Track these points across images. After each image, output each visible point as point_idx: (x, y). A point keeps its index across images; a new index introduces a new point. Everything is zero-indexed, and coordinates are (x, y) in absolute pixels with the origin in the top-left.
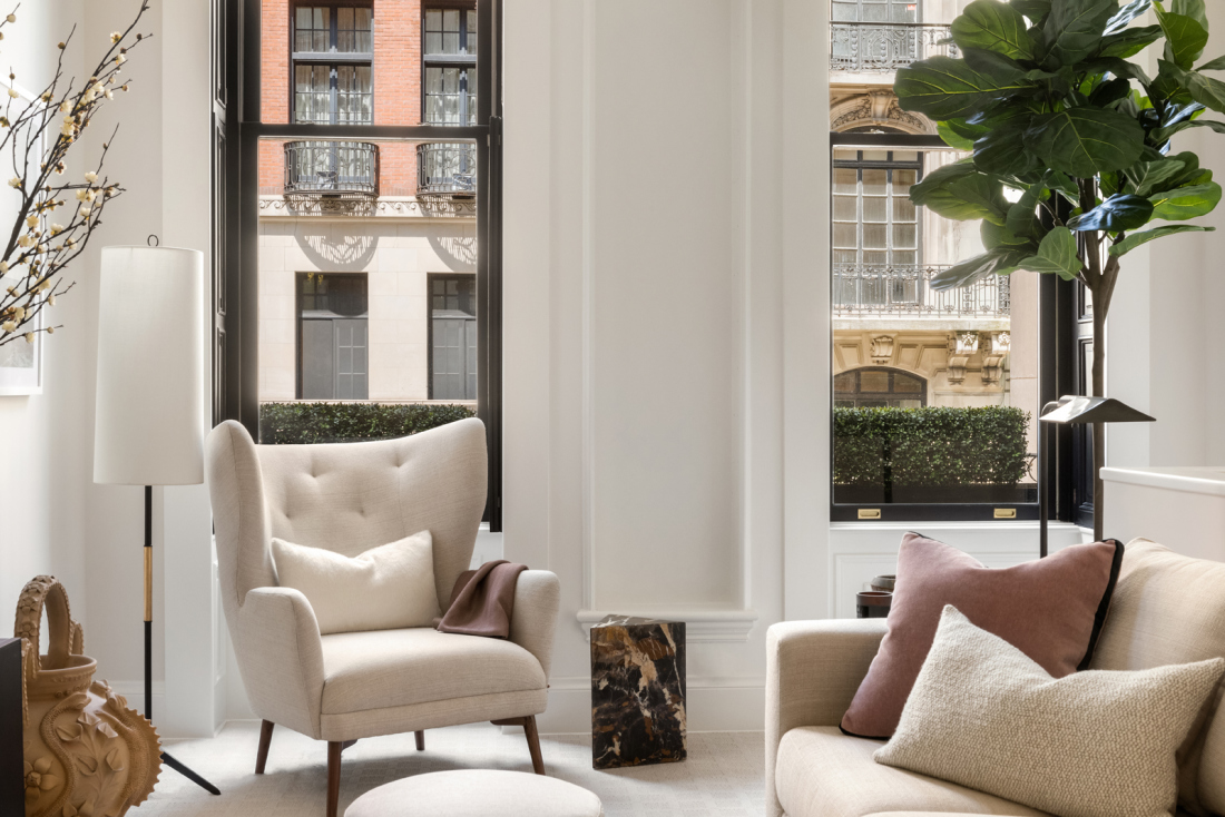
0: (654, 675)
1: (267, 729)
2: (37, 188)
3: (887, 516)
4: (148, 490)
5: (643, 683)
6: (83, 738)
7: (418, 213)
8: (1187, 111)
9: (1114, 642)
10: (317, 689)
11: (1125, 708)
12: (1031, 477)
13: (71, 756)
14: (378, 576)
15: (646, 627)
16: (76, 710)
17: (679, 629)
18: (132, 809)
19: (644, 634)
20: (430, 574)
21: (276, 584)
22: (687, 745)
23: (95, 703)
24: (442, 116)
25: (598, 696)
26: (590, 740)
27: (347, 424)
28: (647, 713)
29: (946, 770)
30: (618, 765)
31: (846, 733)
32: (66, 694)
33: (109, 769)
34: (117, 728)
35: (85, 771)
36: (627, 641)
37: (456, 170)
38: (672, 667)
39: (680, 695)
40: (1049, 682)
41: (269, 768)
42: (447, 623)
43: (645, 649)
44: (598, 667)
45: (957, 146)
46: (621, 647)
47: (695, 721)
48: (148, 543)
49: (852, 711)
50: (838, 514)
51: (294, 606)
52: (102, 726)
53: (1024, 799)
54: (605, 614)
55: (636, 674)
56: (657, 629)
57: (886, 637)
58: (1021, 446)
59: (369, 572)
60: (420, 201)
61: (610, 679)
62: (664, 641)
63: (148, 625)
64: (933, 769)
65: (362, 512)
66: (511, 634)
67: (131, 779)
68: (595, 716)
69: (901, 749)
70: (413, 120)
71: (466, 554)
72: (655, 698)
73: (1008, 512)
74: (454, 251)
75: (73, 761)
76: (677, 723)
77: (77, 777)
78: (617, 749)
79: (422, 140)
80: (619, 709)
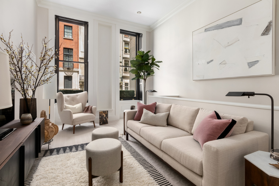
0: (105, 116)
1: (63, 125)
2: (47, 66)
3: (124, 100)
4: (50, 100)
5: (104, 117)
6: (50, 128)
7: (63, 69)
8: (153, 66)
9: (157, 111)
10: (72, 120)
11: (162, 116)
12: (135, 96)
13: (49, 130)
14: (77, 108)
15: (104, 111)
16: (48, 125)
17: (107, 111)
18: (55, 135)
19: (104, 112)
20: (82, 107)
21: (65, 109)
22: (108, 122)
23: (51, 124)
24: (66, 60)
25: (100, 118)
26: (99, 123)
27: (69, 92)
28: (104, 120)
29: (146, 123)
30: (102, 125)
31: (134, 120)
32: (47, 123)
33: (53, 131)
34: (54, 127)
35: (50, 132)
36: (103, 113)
37: (67, 65)
38: (107, 115)
39: (107, 118)
40: (155, 115)
41: (63, 129)
42: (85, 112)
43: (104, 113)
44: (100, 115)
45: (133, 67)
46: (102, 113)
47: (109, 120)
48: (50, 105)
49: (135, 118)
50: (120, 100)
51: (70, 112)
52: (52, 127)
53: (154, 125)
54: (99, 110)
55: (103, 116)
56: (105, 111)
57: (138, 111)
58: (134, 94)
59: (75, 107)
60: (63, 68)
61: (101, 117)
62: (106, 112)
63: (50, 115)
64: (145, 123)
65: (73, 101)
66: (92, 113)
67: (55, 132)
68: (100, 120)
69: (142, 121)
70: (63, 60)
71: (85, 105)
72: (105, 118)
73: (134, 99)
74: (67, 73)
75: (49, 131)
76: (107, 120)
77: (49, 133)
78: (102, 123)
79: (63, 62)
80: (102, 119)
